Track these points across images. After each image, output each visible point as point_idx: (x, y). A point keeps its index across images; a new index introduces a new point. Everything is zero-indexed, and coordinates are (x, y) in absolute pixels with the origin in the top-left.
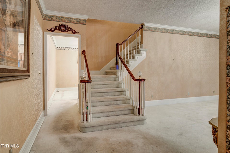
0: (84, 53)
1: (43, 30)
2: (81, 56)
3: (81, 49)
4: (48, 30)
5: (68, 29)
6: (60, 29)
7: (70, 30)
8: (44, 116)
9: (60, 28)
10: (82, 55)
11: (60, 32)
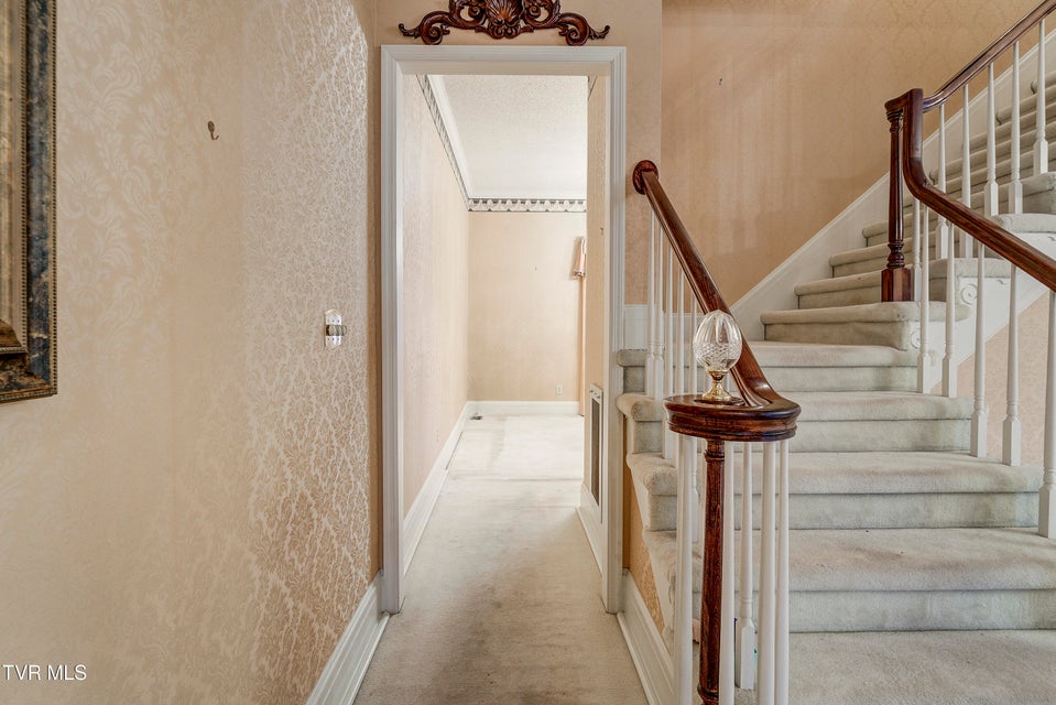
0: (643, 178)
1: (369, 32)
2: (627, 204)
3: (628, 150)
4: (406, 34)
5: (538, 11)
6: (478, 19)
7: (546, 21)
8: (381, 614)
9: (483, 11)
10: (631, 198)
11: (483, 37)
